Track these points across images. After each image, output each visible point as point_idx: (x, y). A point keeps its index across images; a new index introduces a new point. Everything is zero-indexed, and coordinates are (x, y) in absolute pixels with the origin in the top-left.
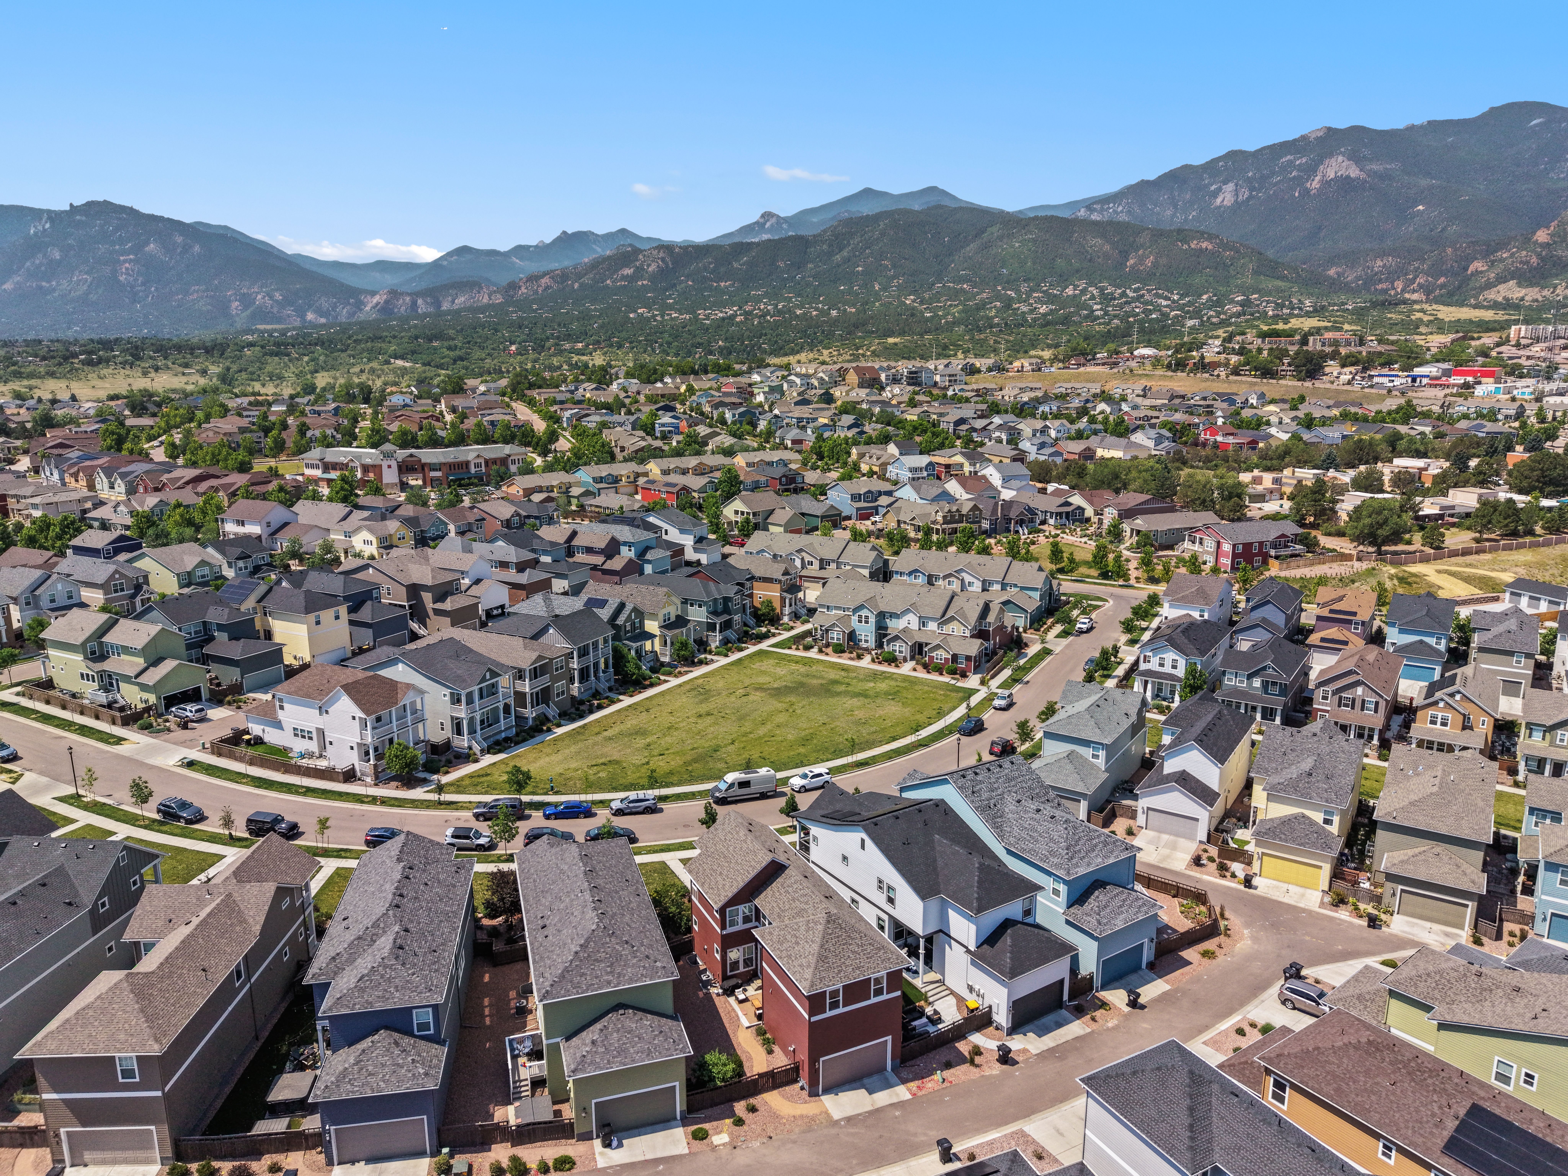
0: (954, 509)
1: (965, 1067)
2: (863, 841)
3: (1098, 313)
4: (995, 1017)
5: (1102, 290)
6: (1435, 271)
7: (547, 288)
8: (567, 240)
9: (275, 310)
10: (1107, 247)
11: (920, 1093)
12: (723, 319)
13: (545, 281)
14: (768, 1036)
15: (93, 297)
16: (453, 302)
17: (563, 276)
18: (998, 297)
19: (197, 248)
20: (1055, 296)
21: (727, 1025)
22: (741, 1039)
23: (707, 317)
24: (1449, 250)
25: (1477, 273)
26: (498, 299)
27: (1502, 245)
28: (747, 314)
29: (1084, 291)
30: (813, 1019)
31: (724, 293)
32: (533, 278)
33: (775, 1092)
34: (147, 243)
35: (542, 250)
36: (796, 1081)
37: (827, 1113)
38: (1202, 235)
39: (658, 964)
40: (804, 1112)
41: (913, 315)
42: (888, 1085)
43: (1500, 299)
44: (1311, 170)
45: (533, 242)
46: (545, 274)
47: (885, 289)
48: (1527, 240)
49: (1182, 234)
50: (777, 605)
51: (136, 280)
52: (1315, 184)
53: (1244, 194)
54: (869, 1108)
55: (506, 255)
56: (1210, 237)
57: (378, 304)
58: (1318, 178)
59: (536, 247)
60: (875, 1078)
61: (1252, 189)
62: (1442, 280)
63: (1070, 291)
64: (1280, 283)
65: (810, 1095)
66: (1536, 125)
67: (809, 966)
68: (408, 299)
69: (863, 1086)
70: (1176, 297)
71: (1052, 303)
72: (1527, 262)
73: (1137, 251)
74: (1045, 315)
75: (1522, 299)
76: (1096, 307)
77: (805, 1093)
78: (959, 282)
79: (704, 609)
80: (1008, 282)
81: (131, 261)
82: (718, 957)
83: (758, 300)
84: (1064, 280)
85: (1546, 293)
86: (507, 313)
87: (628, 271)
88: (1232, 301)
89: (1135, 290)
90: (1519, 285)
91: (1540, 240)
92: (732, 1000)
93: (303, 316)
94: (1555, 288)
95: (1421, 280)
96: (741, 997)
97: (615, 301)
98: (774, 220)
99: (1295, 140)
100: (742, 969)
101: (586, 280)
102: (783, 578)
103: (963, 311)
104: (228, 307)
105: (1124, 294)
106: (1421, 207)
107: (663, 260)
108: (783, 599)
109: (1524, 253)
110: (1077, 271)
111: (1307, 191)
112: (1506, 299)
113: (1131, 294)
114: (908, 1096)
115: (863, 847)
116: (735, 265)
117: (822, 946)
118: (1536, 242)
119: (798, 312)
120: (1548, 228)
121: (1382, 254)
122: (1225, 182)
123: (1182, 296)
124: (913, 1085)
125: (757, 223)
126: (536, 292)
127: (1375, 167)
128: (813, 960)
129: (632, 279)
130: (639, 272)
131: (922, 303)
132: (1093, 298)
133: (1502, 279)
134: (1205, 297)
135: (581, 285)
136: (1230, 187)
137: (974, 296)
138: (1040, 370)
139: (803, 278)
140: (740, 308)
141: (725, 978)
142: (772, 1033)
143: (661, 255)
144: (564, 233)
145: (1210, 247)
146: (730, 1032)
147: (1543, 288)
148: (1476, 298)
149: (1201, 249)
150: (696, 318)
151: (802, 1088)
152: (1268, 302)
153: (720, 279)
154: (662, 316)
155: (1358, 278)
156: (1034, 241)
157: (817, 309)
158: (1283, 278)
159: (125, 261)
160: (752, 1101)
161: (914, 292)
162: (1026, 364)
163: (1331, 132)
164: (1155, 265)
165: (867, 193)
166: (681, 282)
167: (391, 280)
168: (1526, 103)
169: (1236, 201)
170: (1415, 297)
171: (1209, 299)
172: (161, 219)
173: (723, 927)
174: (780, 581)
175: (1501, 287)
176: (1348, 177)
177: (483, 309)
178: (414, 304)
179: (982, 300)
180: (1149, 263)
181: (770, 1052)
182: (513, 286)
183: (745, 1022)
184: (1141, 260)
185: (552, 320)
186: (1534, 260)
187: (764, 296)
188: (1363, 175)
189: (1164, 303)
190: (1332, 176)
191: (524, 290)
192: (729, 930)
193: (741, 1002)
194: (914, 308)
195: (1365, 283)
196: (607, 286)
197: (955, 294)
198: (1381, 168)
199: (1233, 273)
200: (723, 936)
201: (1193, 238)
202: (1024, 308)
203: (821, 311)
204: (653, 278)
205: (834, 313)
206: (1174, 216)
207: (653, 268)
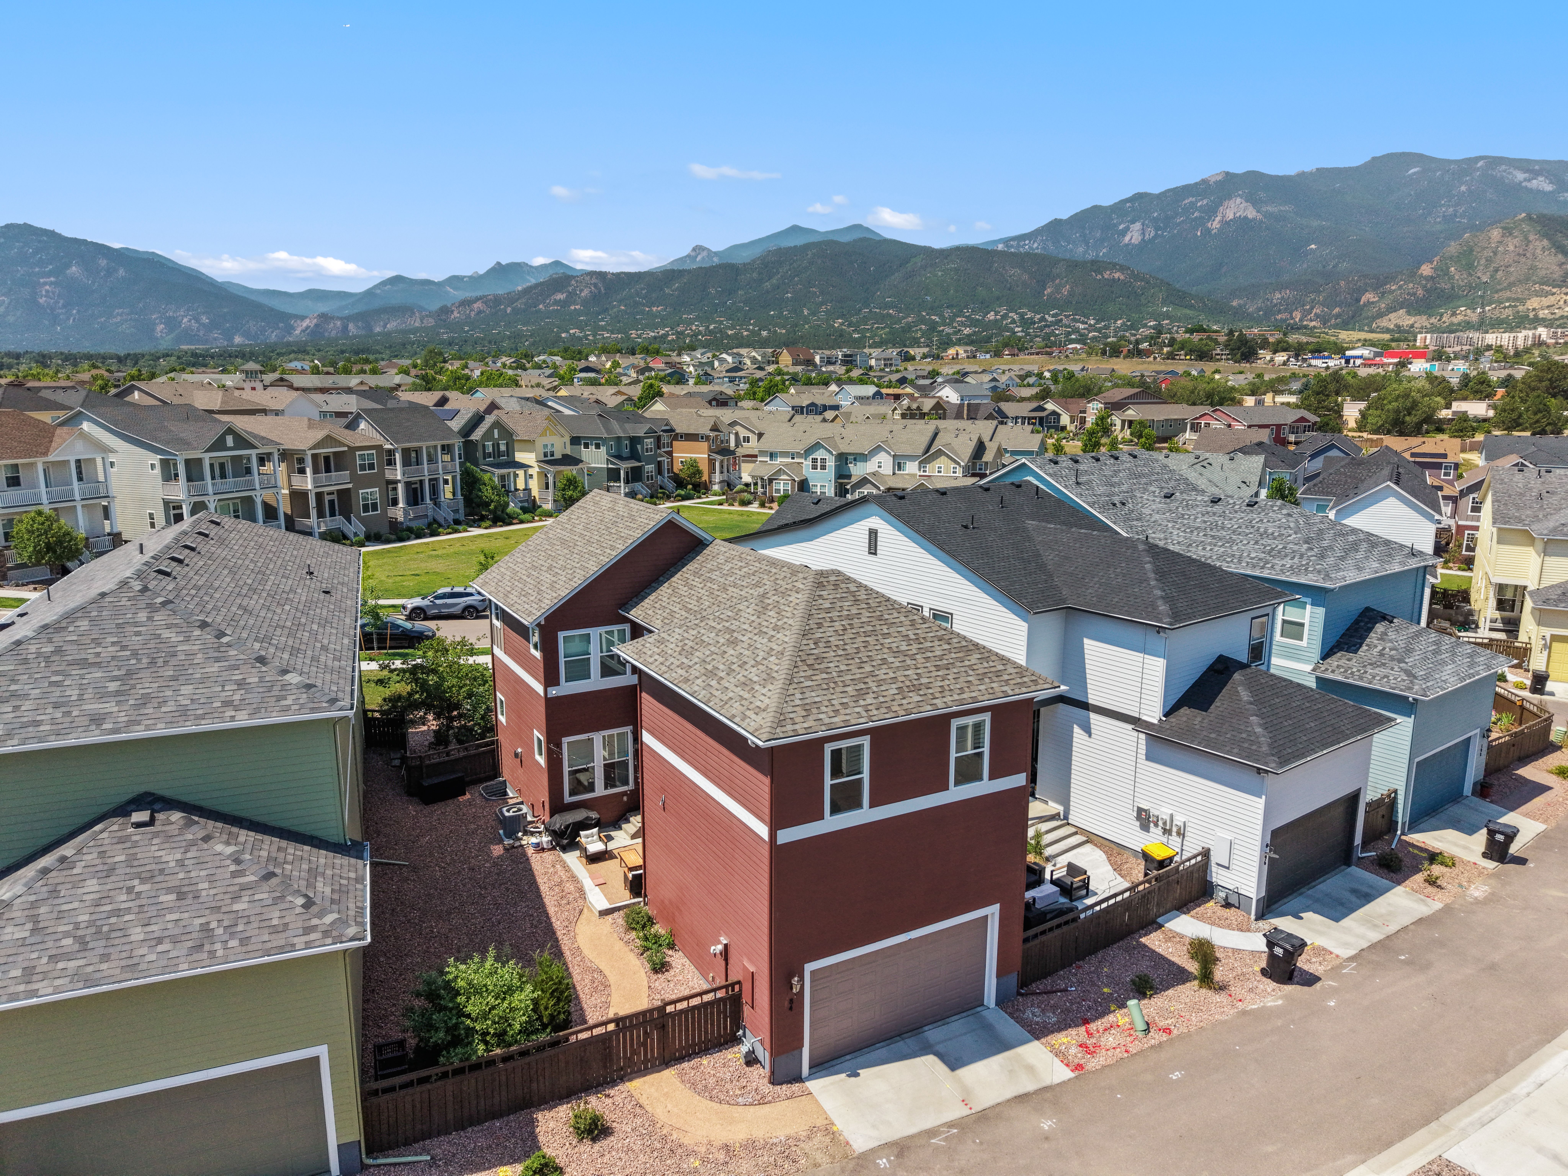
0: (914, 406)
1: (1189, 992)
2: (873, 534)
3: (1020, 334)
4: (1218, 876)
5: (1022, 316)
6: (1329, 303)
7: (480, 312)
8: (500, 271)
9: (201, 333)
10: (1026, 277)
11: (1093, 1064)
12: (655, 338)
13: (477, 305)
14: (659, 929)
15: (11, 319)
16: (385, 326)
17: (497, 300)
18: (923, 321)
19: (121, 272)
20: (978, 320)
21: (551, 910)
22: (583, 941)
23: (639, 336)
24: (1342, 283)
25: (1369, 303)
26: (430, 322)
27: (1390, 278)
28: (678, 334)
29: (1005, 317)
30: (786, 836)
31: (656, 317)
32: (466, 303)
33: (669, 1075)
34: (68, 266)
35: (476, 280)
36: (735, 1040)
37: (829, 1130)
38: (1114, 266)
39: (293, 678)
40: (759, 1133)
41: (841, 336)
42: (999, 1045)
43: (1392, 326)
44: (1211, 211)
45: (468, 272)
46: (477, 299)
47: (814, 314)
48: (1413, 274)
49: (1097, 266)
50: (704, 467)
51: (57, 302)
52: (1215, 225)
53: (1151, 233)
54: (957, 1112)
55: (439, 284)
56: (1122, 268)
57: (308, 327)
58: (1218, 219)
59: (470, 277)
60: (957, 1025)
61: (1157, 229)
62: (1337, 310)
63: (991, 316)
64: (1188, 312)
65: (775, 1080)
66: (1414, 173)
67: (769, 678)
68: (339, 323)
69: (926, 1049)
70: (1092, 322)
71: (975, 326)
72: (1414, 294)
73: (1053, 280)
74: (969, 336)
75: (1412, 326)
76: (1016, 329)
77: (759, 1075)
78: (885, 309)
79: (603, 449)
80: (932, 309)
81: (51, 283)
82: (541, 760)
83: (690, 322)
84: (986, 307)
85: (1433, 320)
86: (438, 334)
87: (561, 296)
88: (1145, 326)
89: (1053, 316)
90: (1409, 313)
91: (1425, 273)
92: (572, 859)
93: (230, 339)
94: (1442, 315)
95: (1317, 310)
96: (595, 847)
97: (547, 323)
98: (705, 253)
99: (1196, 183)
100: (600, 790)
101: (519, 304)
102: (713, 434)
103: (889, 333)
104: (153, 330)
105: (1043, 319)
106: (1313, 246)
107: (595, 285)
108: (712, 462)
109: (1411, 285)
110: (998, 299)
111: (1209, 231)
112: (1396, 325)
113: (1050, 319)
114: (1062, 1073)
115: (873, 549)
116: (667, 291)
117: (805, 634)
118: (1421, 276)
119: (730, 332)
120: (1431, 262)
121: (1281, 287)
122: (1133, 222)
123: (1097, 323)
124: (1067, 1039)
125: (688, 256)
126: (469, 316)
127: (1270, 209)
128: (780, 667)
129: (564, 304)
130: (572, 297)
131: (849, 325)
132: (1013, 321)
133: (1391, 309)
134: (1119, 322)
135: (513, 309)
136: (1137, 226)
137: (899, 321)
138: (975, 357)
139: (734, 303)
140: (672, 329)
141: (557, 807)
142: (670, 919)
143: (594, 281)
144: (499, 263)
145: (1122, 277)
146: (557, 924)
147: (1430, 316)
148: (1370, 326)
149: (1114, 279)
150: (629, 338)
151: (751, 1060)
152: (1178, 327)
153: (653, 304)
154: (594, 336)
155: (1259, 309)
156: (956, 270)
157: (747, 330)
158: (1191, 307)
159: (45, 284)
160: (596, 1104)
161: (842, 316)
162: (961, 351)
163: (1229, 177)
164: (1071, 294)
165: (795, 229)
166: (614, 306)
167: (323, 308)
168: (1403, 153)
169: (1143, 240)
170: (1313, 324)
171: (1123, 324)
172: (84, 242)
173: (550, 678)
174: (707, 438)
175: (1392, 316)
176: (1246, 218)
177: (414, 331)
178: (345, 328)
179: (908, 324)
180: (1065, 291)
181: (660, 968)
182: (445, 310)
183: (598, 900)
184: (1058, 289)
185: (483, 339)
186: (1420, 292)
187: (695, 319)
188: (1259, 216)
189: (1082, 326)
190: (1231, 217)
191: (456, 314)
192: (566, 688)
193: (594, 859)
194: (842, 330)
195: (1265, 314)
196: (540, 311)
197: (883, 318)
198: (1276, 210)
199: (1143, 301)
200: (550, 702)
201: (1106, 269)
202: (948, 330)
203: (752, 332)
204: (585, 303)
205: (764, 333)
206: (1085, 252)
207: (585, 293)
